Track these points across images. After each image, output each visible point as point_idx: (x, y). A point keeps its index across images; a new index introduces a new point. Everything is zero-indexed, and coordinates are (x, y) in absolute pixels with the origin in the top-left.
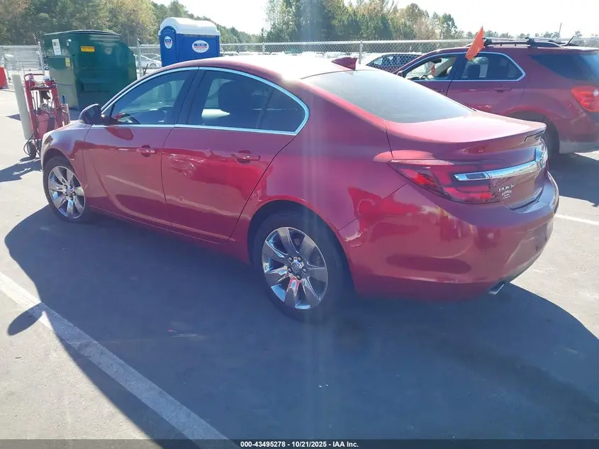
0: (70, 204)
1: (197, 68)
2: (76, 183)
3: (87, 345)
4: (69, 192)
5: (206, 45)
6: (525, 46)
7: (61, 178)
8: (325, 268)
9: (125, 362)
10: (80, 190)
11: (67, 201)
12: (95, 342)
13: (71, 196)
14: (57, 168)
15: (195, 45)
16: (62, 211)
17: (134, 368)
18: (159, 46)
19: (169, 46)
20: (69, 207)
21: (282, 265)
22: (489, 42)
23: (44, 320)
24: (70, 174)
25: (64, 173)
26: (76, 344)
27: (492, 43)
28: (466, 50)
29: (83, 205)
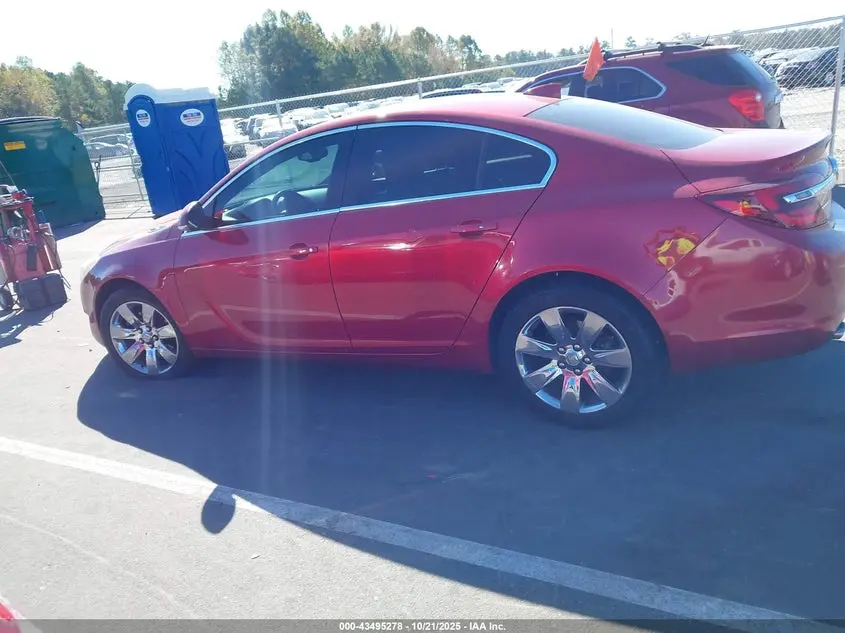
0: (151, 353)
1: (354, 128)
2: (159, 322)
3: (337, 519)
4: (148, 337)
5: (199, 114)
6: (658, 53)
7: (131, 318)
8: (626, 350)
9: (411, 526)
10: (169, 331)
11: (144, 351)
12: (344, 514)
13: (151, 343)
14: (125, 305)
15: (185, 116)
16: (138, 367)
17: (427, 530)
18: (127, 125)
19: (145, 123)
20: (151, 359)
21: (548, 361)
22: (608, 55)
23: (242, 504)
24: (148, 311)
25: (137, 310)
26: (321, 521)
27: (612, 56)
28: (582, 68)
29: (174, 351)
